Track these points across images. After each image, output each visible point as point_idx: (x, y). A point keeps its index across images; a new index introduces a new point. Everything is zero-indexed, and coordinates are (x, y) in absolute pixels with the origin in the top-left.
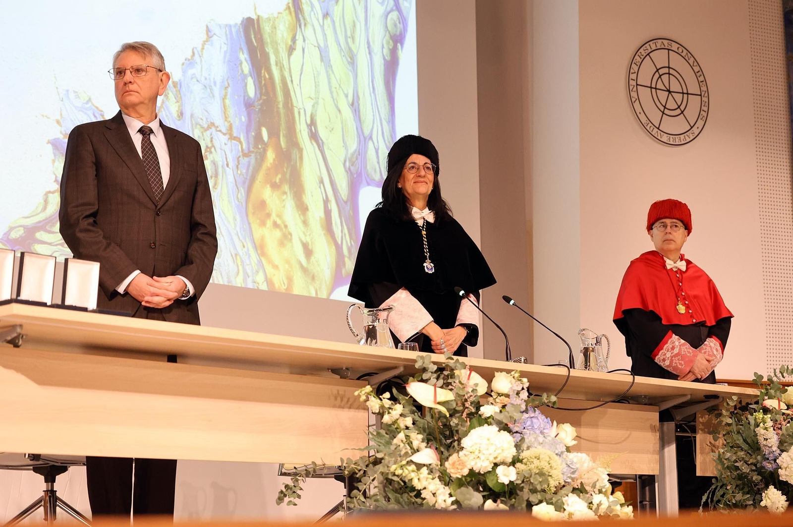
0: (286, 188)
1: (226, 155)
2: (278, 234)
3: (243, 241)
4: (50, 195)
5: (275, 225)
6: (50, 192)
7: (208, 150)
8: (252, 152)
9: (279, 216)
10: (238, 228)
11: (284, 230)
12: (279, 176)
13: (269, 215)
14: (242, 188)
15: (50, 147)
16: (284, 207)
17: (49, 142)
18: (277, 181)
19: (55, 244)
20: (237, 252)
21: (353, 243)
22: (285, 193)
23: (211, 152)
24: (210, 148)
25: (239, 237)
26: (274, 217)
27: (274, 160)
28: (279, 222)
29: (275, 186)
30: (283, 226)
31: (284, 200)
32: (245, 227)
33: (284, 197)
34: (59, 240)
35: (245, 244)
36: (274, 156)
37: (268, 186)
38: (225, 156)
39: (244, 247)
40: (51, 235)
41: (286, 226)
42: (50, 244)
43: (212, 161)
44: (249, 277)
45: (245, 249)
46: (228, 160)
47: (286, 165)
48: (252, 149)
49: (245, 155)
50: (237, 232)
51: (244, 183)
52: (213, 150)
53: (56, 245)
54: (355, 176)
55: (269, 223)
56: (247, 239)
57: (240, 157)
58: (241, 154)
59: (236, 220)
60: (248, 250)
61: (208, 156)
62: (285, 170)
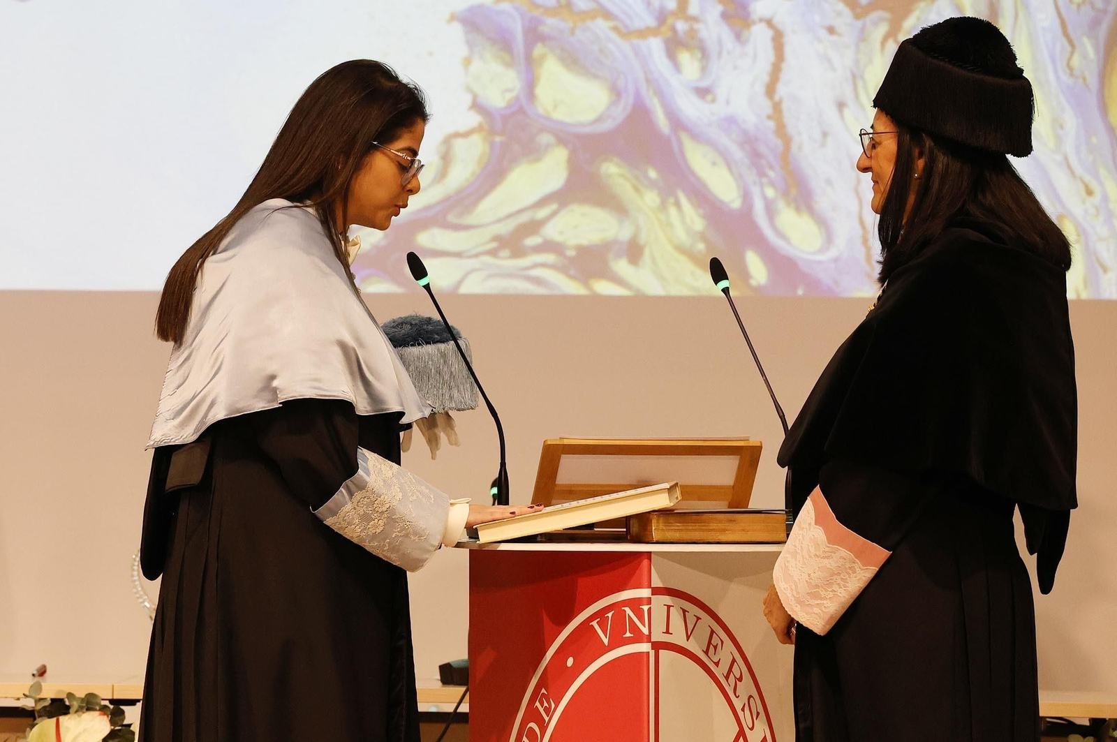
3: (1087, 178)
4: (459, 144)
6: (457, 135)
10: (1069, 148)
14: (1086, 40)
15: (457, 28)
17: (453, 18)
19: (474, 252)
20: (1063, 206)
25: (1072, 172)
32: (1094, 140)
34: (487, 243)
35: (1094, 185)
39: (1089, 192)
40: (462, 235)
42: (458, 255)
44: (1105, 270)
45: (1097, 199)
50: (1066, 159)
51: (1095, 23)
53: (477, 255)
56: (1103, 172)
59: (1062, 127)
60: (1105, 198)
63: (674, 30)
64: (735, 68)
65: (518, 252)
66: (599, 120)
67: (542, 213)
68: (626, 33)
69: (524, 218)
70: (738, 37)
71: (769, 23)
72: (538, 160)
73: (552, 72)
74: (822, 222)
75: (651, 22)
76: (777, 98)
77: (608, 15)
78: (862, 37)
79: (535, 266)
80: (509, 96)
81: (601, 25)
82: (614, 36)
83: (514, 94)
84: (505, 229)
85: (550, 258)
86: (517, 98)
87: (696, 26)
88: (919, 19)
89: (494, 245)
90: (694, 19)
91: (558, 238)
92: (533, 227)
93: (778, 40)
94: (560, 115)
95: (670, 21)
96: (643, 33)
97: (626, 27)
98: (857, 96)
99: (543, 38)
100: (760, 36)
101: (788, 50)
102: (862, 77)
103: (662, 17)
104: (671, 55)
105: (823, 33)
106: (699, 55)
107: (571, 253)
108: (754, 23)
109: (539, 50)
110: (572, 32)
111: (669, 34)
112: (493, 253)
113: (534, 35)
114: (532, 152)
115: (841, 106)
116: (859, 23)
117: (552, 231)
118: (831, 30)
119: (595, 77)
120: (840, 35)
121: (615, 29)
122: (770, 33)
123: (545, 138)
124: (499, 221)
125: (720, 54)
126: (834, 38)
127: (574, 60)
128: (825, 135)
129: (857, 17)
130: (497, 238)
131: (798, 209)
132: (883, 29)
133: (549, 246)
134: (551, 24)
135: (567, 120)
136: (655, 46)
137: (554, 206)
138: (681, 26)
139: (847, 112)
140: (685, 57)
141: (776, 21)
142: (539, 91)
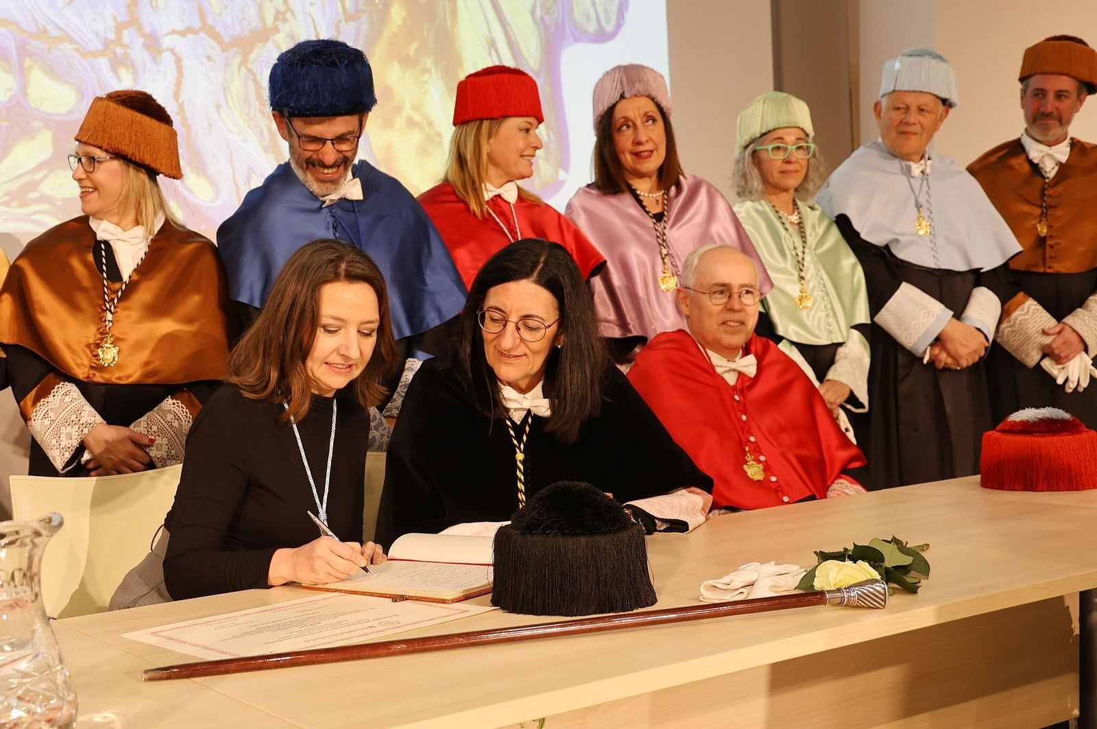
0: (429, 62)
1: (313, 20)
2: (416, 137)
5: (411, 123)
7: (280, 16)
8: (364, 11)
9: (417, 108)
11: (428, 129)
12: (415, 45)
13: (398, 110)
16: (426, 93)
18: (412, 52)
21: (552, 136)
22: (427, 71)
23: (285, 20)
24: (284, 14)
26: (408, 110)
27: (404, 19)
28: (417, 117)
29: (407, 62)
30: (425, 124)
31: (425, 83)
33: (426, 77)
36: (404, 14)
37: (395, 63)
38: (312, 23)
41: (431, 124)
43: (288, 35)
46: (319, 29)
47: (426, 26)
48: (361, 7)
49: (349, 18)
52: (289, 15)
54: (553, 29)
55: (399, 122)
57: (340, 21)
58: (342, 16)
61: (281, 27)
62: (425, 33)
63: (114, 52)
64: (154, 80)
65: (24, 203)
66: (70, 112)
67: (38, 176)
68: (85, 54)
69: (26, 179)
70: (154, 59)
71: (172, 51)
72: (33, 139)
73: (37, 77)
74: (213, 182)
75: (100, 47)
76: (181, 101)
77: (71, 41)
78: (227, 64)
79: (36, 212)
80: (10, 93)
81: (68, 47)
82: (77, 55)
83: (13, 92)
84: (13, 187)
85: (45, 207)
86: (15, 95)
87: (129, 51)
88: (258, 54)
89: (7, 198)
90: (127, 46)
91: (50, 193)
92: (33, 185)
93: (178, 62)
94: (45, 108)
95: (112, 47)
96: (95, 54)
97: (84, 49)
98: (227, 102)
99: (30, 55)
100: (167, 58)
101: (185, 69)
102: (229, 89)
103: (107, 44)
104: (114, 70)
105: (204, 60)
106: (132, 71)
107: (59, 203)
108: (164, 51)
109: (27, 62)
110: (49, 50)
111: (112, 56)
112: (7, 204)
113: (24, 52)
114: (28, 133)
115: (218, 107)
116: (225, 55)
117: (45, 188)
118: (209, 58)
119: (66, 82)
120: (214, 62)
121: (77, 50)
122: (173, 58)
123: (36, 124)
124: (9, 181)
125: (144, 70)
126: (211, 63)
127: (52, 71)
128: (210, 125)
129: (223, 51)
130: (8, 193)
131: (198, 174)
132: (238, 59)
133: (44, 199)
134: (34, 45)
135: (51, 111)
136: (103, 62)
137: (46, 171)
138: (119, 50)
139: (222, 111)
140: (123, 72)
141: (175, 51)
142: (30, 90)
